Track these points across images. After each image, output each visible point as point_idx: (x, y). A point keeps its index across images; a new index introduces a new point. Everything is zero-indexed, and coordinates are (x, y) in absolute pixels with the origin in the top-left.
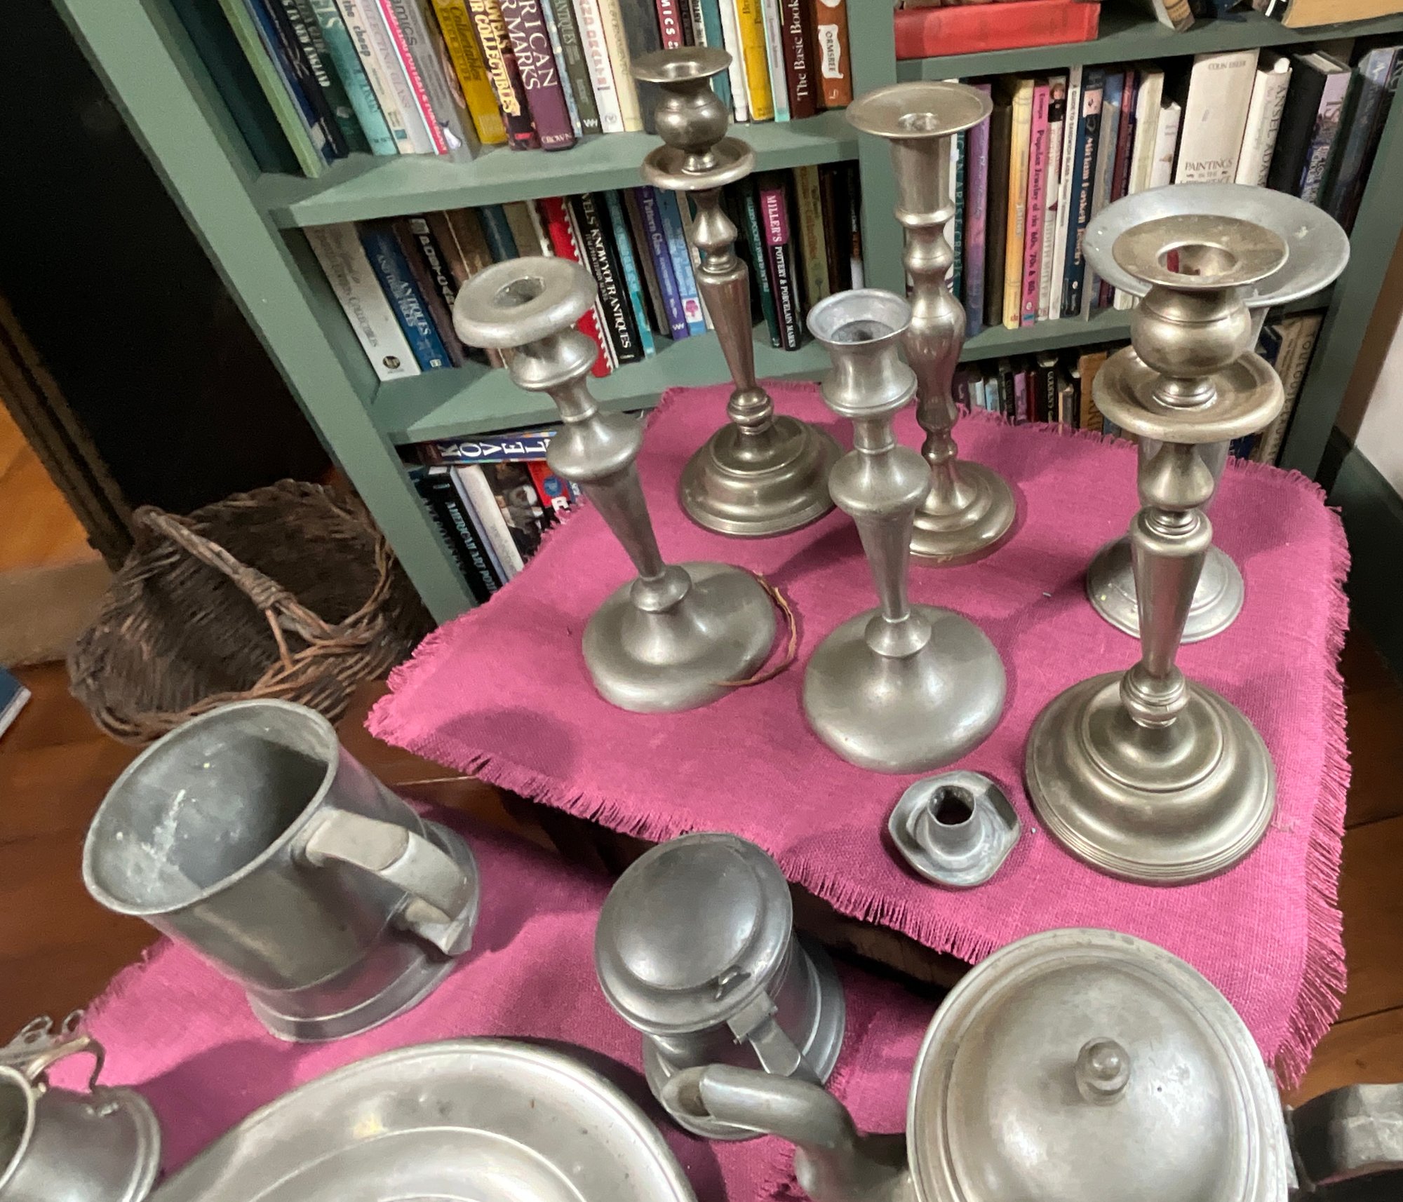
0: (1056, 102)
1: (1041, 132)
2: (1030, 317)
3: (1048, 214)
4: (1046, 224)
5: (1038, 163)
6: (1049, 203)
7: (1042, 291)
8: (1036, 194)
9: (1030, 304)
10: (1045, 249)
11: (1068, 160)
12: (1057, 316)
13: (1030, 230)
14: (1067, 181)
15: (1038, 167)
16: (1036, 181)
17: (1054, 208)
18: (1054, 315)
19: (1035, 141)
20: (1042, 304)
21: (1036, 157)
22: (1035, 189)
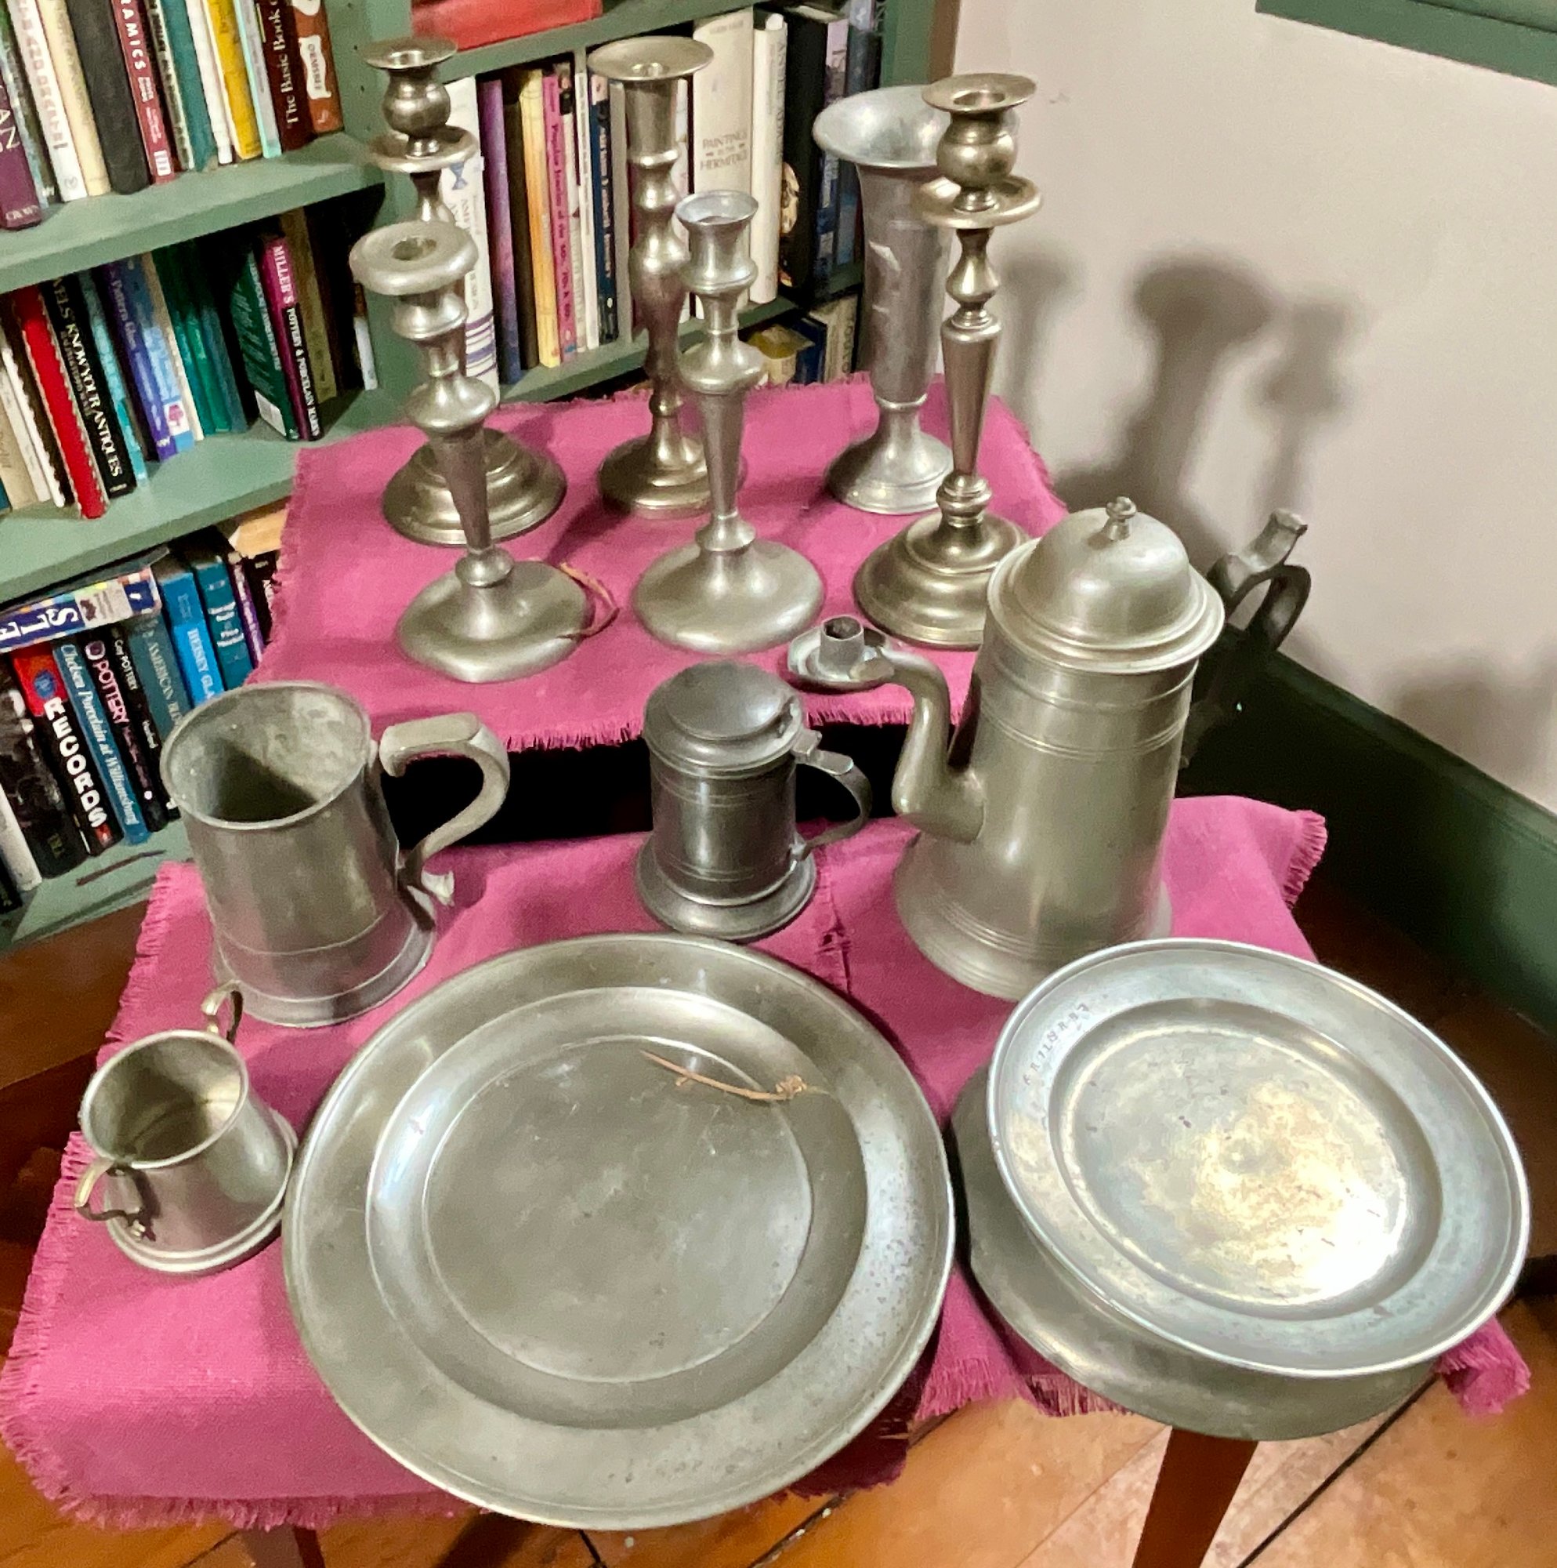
0: (565, 92)
1: (555, 127)
2: (570, 349)
3: (572, 221)
4: (572, 233)
5: (556, 163)
6: (572, 210)
7: (578, 315)
8: (558, 199)
9: (568, 333)
10: (574, 265)
11: (585, 155)
12: (597, 343)
13: (559, 242)
14: (586, 179)
15: (557, 168)
16: (558, 183)
17: (577, 214)
18: (594, 342)
19: (550, 138)
20: (579, 332)
21: (554, 157)
22: (557, 193)
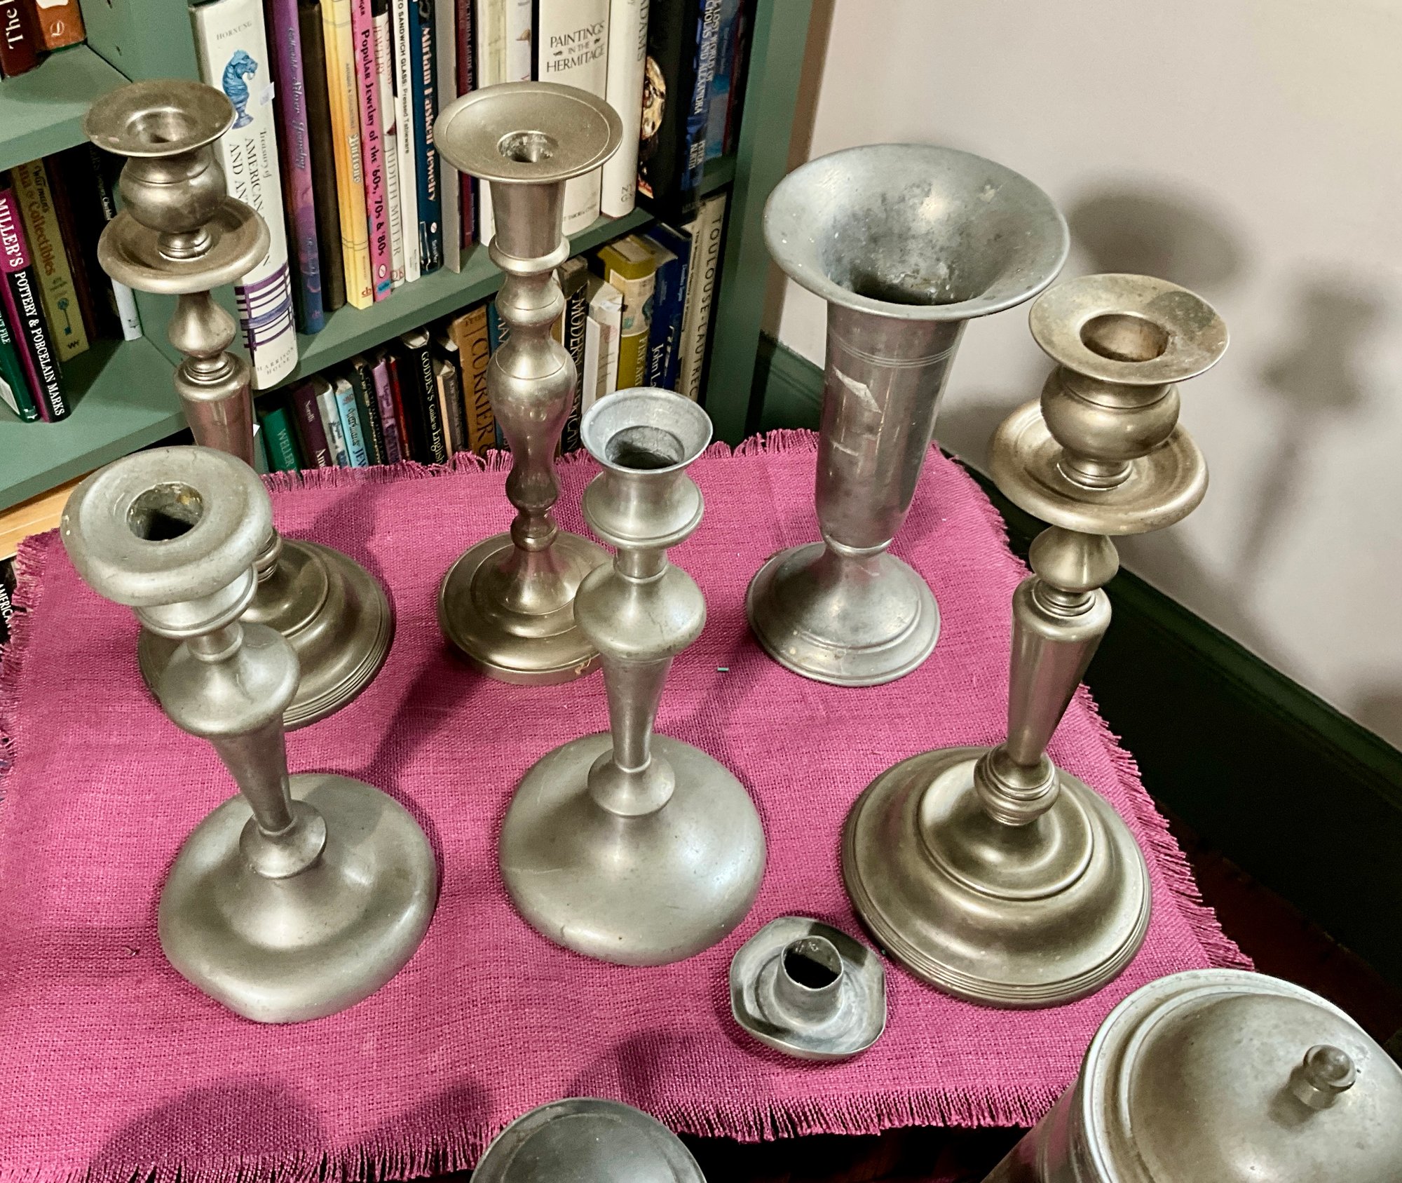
1: (366, 33)
2: (386, 285)
3: (388, 139)
4: (387, 154)
5: (367, 76)
6: (387, 127)
7: (394, 246)
8: (371, 118)
9: (383, 268)
10: (390, 189)
11: (403, 62)
12: (417, 275)
13: (370, 168)
14: (405, 90)
15: (369, 81)
16: (369, 99)
17: (393, 131)
18: (413, 274)
19: (359, 47)
20: (396, 265)
21: (365, 67)
22: (369, 109)
